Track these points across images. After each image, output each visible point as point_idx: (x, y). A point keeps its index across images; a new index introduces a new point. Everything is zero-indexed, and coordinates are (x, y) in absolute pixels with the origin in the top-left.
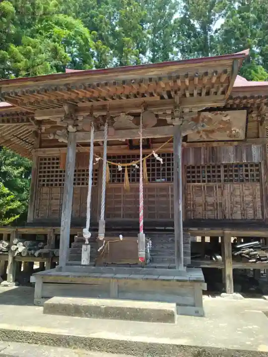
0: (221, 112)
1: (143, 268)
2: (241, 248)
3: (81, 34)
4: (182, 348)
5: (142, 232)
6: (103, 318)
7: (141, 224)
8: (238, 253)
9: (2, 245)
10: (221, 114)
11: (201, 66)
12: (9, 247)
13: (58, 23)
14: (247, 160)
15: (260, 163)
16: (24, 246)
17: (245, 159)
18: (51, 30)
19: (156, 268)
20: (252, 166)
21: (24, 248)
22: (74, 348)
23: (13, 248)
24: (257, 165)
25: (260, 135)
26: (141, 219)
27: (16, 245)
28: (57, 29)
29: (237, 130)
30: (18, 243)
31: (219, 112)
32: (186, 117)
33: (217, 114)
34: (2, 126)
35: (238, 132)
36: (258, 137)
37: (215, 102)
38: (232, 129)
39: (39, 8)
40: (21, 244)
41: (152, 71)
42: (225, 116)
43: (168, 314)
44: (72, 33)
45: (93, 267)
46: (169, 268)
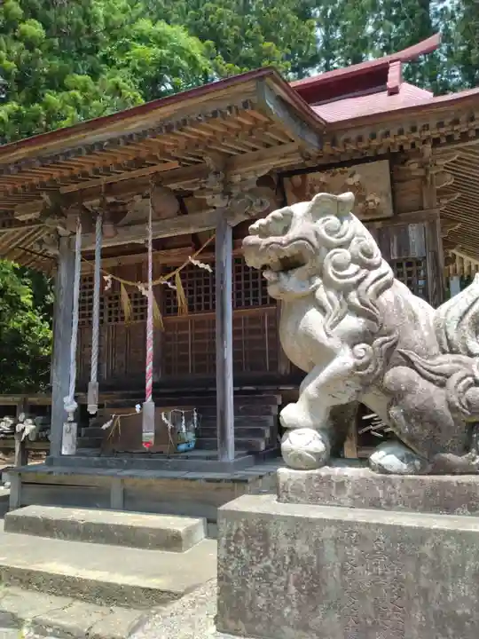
0: (341, 169)
1: (169, 458)
2: (372, 419)
3: (181, 51)
4: (149, 592)
5: (149, 398)
6: (82, 540)
7: (149, 383)
8: (365, 429)
9: (5, 425)
10: (342, 173)
11: (211, 100)
12: (13, 427)
13: (142, 39)
14: (399, 253)
15: (425, 258)
16: (34, 424)
17: (395, 253)
18: (128, 53)
19: (187, 458)
20: (409, 264)
21: (33, 427)
22: (6, 585)
23: (19, 427)
24: (418, 263)
25: (425, 205)
26: (147, 378)
27: (22, 423)
28: (139, 48)
29: (377, 200)
30: (25, 419)
31: (338, 170)
32: (235, 191)
33: (334, 175)
34: (4, 233)
35: (379, 204)
36: (421, 208)
37: (284, 157)
38: (368, 199)
39: (96, 20)
40: (30, 421)
41: (134, 123)
42: (351, 176)
43: (174, 537)
44: (165, 52)
45: (96, 459)
46: (208, 458)
